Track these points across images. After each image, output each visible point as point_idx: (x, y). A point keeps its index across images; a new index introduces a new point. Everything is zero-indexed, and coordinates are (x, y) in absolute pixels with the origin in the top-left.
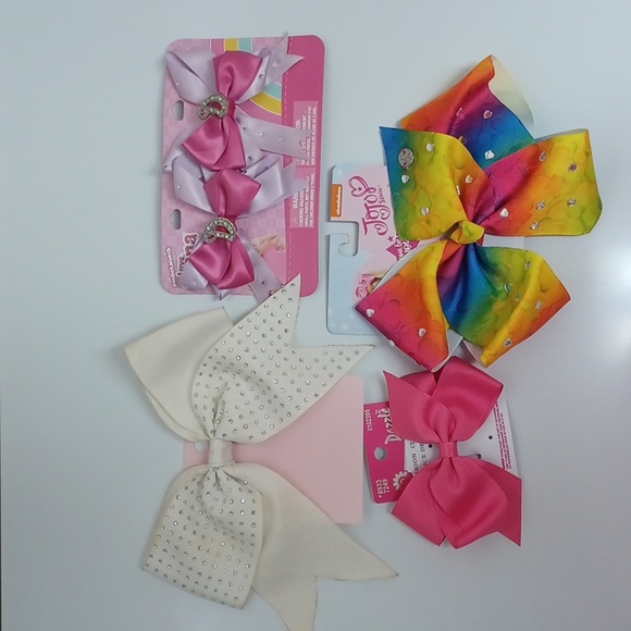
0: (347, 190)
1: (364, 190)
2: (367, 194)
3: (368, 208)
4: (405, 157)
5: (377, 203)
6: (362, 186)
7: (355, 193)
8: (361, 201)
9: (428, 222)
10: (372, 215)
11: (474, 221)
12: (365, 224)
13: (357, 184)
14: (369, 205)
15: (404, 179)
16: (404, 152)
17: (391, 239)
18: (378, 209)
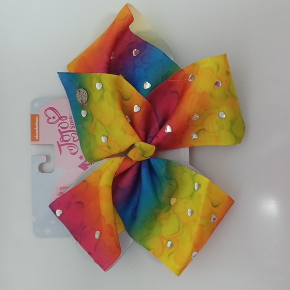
0: (43, 119)
1: (57, 118)
2: (60, 121)
3: (61, 133)
4: (81, 96)
5: (69, 129)
6: (55, 115)
7: (50, 121)
8: (55, 127)
9: (108, 147)
10: (66, 138)
11: (145, 141)
12: (60, 146)
13: (51, 113)
14: (62, 130)
15: (84, 114)
16: (80, 91)
17: (81, 158)
18: (70, 134)
